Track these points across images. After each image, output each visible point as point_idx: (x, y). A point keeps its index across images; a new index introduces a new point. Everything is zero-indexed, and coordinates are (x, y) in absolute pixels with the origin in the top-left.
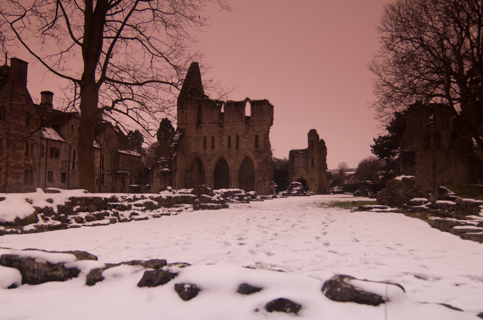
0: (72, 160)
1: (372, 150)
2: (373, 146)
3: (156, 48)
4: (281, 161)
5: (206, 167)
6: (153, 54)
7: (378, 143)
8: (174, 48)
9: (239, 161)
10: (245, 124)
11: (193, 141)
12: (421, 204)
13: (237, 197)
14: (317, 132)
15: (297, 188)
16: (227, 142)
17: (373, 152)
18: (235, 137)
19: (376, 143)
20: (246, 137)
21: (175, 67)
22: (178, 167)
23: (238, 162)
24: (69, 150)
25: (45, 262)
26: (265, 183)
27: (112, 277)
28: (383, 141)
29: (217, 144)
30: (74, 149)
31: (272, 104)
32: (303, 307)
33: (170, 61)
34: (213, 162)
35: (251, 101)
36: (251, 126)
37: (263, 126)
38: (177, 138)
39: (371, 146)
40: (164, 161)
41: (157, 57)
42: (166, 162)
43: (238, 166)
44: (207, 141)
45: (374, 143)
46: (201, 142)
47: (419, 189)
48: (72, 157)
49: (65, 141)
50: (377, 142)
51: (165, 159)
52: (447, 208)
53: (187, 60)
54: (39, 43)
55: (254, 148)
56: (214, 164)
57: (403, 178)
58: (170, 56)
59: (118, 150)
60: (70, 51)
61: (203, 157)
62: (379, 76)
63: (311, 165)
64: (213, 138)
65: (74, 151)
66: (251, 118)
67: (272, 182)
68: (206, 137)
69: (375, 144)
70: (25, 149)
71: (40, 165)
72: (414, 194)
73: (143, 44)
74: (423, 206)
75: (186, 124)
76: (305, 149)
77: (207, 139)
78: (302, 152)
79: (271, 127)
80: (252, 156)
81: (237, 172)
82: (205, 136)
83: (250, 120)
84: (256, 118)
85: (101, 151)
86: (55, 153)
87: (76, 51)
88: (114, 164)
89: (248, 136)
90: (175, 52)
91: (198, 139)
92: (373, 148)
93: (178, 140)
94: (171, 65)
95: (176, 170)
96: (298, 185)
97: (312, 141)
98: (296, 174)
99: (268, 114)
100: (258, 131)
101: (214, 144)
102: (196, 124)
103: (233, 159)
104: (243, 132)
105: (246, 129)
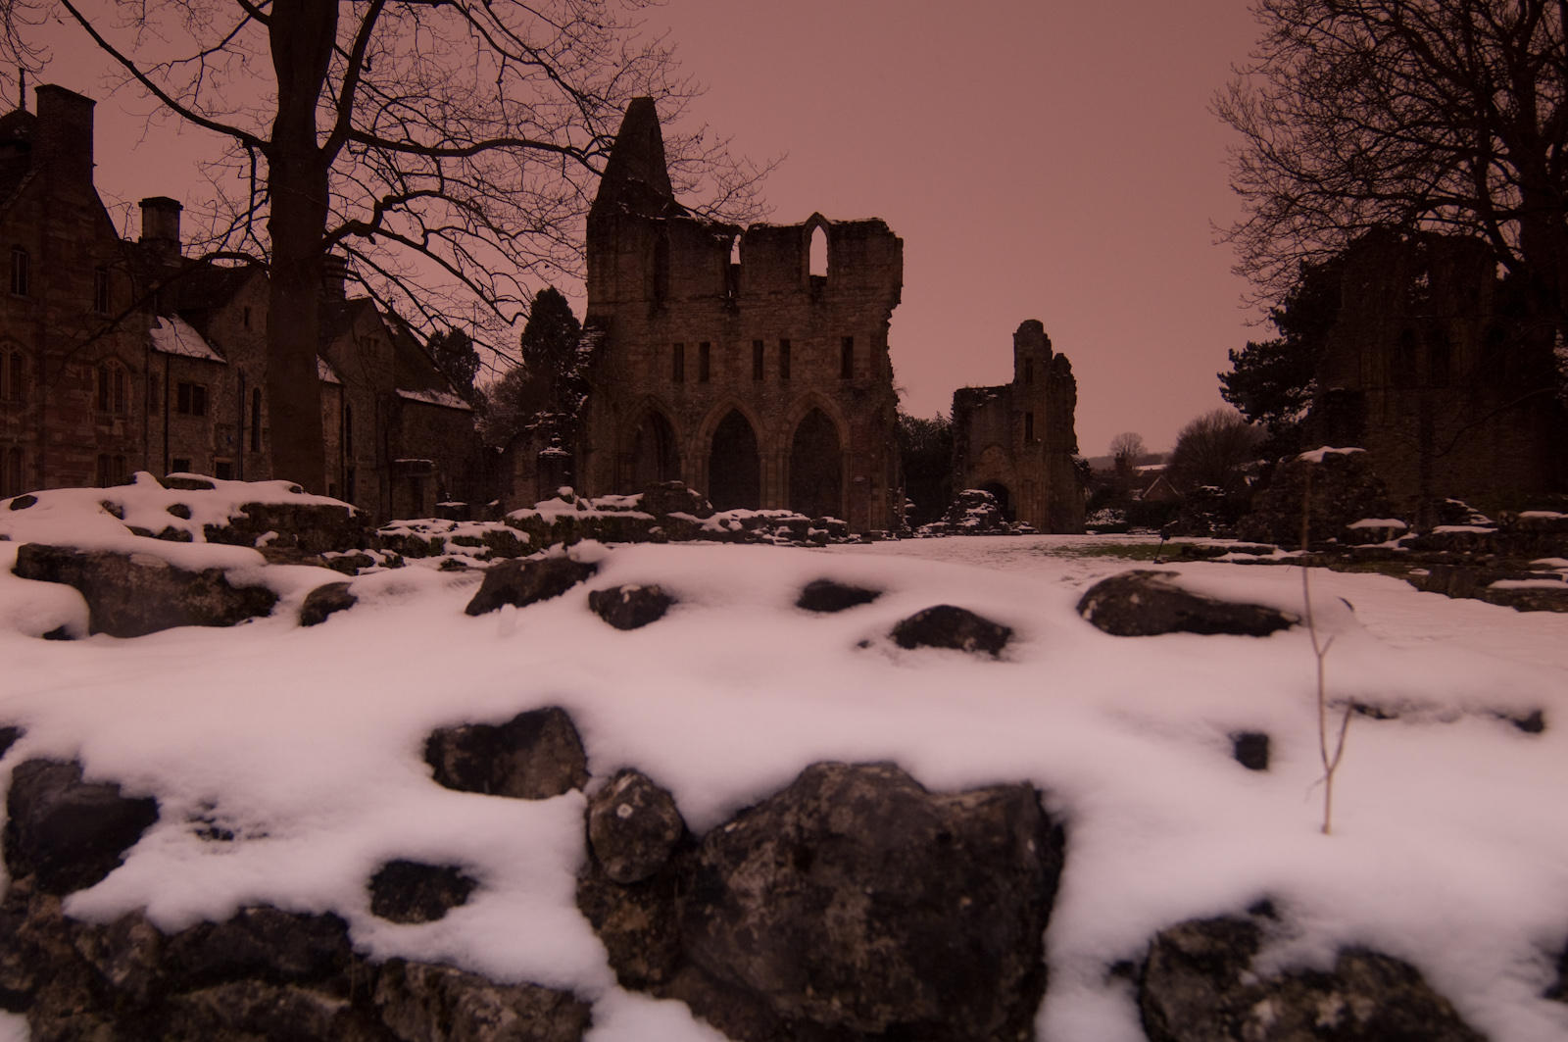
0: (250, 424)
1: (1223, 390)
2: (1226, 375)
3: (514, 32)
4: (927, 428)
5: (683, 444)
6: (505, 54)
7: (1245, 368)
8: (574, 29)
9: (789, 422)
10: (810, 300)
11: (641, 357)
12: (1383, 539)
13: (786, 529)
14: (1045, 331)
15: (979, 510)
16: (751, 358)
17: (1227, 395)
18: (777, 344)
19: (1235, 368)
20: (812, 345)
21: (580, 97)
22: (593, 442)
23: (786, 427)
24: (239, 391)
25: (161, 565)
26: (875, 492)
27: (380, 594)
28: (1262, 358)
29: (717, 367)
30: (255, 386)
31: (898, 236)
32: (1018, 635)
33: (561, 78)
34: (705, 427)
35: (829, 224)
36: (829, 307)
37: (867, 306)
38: (589, 349)
39: (1221, 376)
40: (547, 424)
41: (517, 64)
42: (554, 428)
43: (787, 439)
44: (686, 357)
45: (1229, 368)
46: (666, 361)
47: (1380, 491)
48: (250, 414)
49: (223, 360)
50: (1241, 362)
51: (549, 418)
52: (1469, 546)
53: (618, 70)
54: (127, 23)
55: (839, 381)
56: (707, 434)
57: (1326, 454)
58: (561, 60)
59: (398, 391)
60: (233, 49)
61: (675, 409)
62: (1252, 139)
63: (1023, 438)
64: (705, 347)
65: (256, 394)
66: (829, 281)
67: (899, 492)
68: (682, 345)
69: (1233, 371)
70: (96, 385)
71: (145, 439)
72: (1362, 507)
73: (472, 20)
74: (1392, 545)
75: (616, 303)
76: (1004, 385)
77: (686, 350)
78: (994, 396)
79: (892, 311)
80: (834, 408)
81: (784, 457)
82: (678, 341)
83: (824, 288)
84: (844, 281)
85: (342, 393)
86: (193, 401)
87: (250, 48)
88: (386, 434)
89: (816, 340)
90: (578, 46)
91: (657, 352)
92: (1227, 384)
93: (595, 357)
94: (565, 90)
95: (586, 452)
96: (981, 499)
97: (1029, 360)
98: (977, 467)
99: (885, 267)
100: (853, 323)
101: (708, 367)
102: (649, 303)
103: (771, 416)
104: (803, 327)
105: (814, 318)
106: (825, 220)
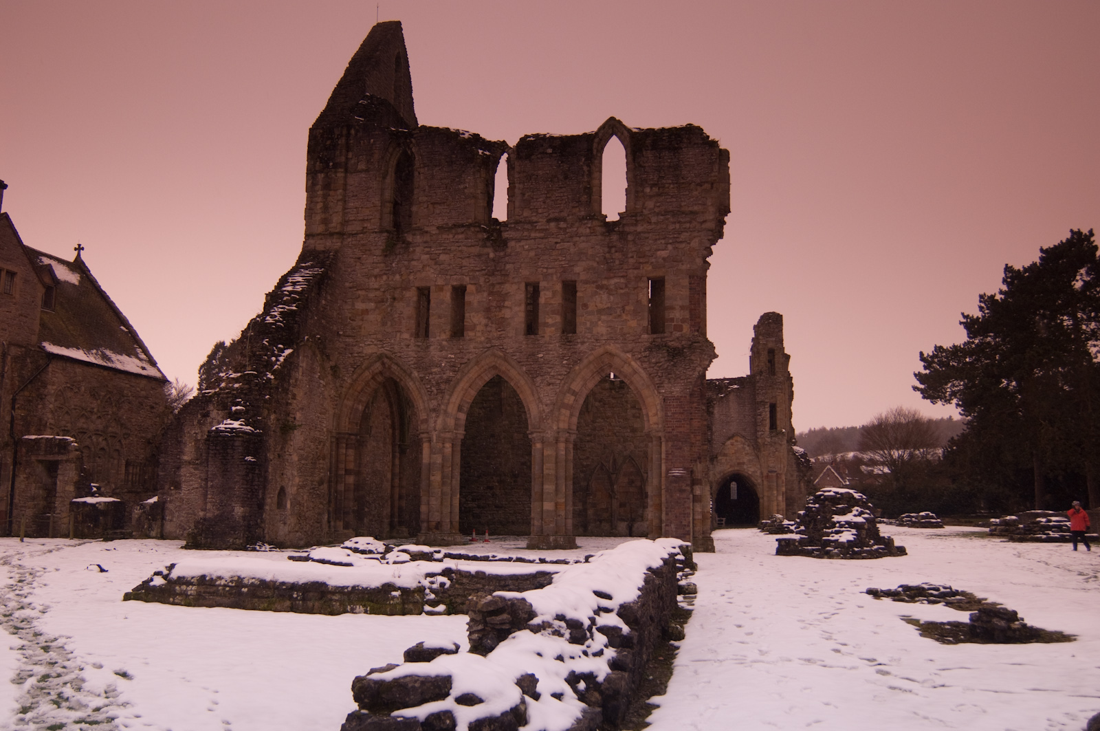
2: (919, 374)
5: (426, 421)
7: (936, 368)
9: (574, 393)
10: (600, 230)
11: (372, 305)
14: (783, 327)
16: (523, 307)
18: (559, 287)
19: (925, 368)
20: (606, 288)
22: (298, 415)
23: (570, 399)
26: (698, 491)
28: (948, 360)
29: (474, 318)
31: (722, 146)
34: (456, 399)
35: (629, 130)
36: (630, 238)
37: (684, 236)
38: (299, 288)
39: (914, 375)
42: (237, 394)
43: (571, 415)
44: (432, 304)
45: (920, 367)
46: (406, 309)
50: (931, 363)
55: (645, 336)
56: (460, 409)
59: (44, 343)
61: (415, 374)
63: (767, 428)
64: (459, 292)
68: (428, 289)
75: (341, 234)
76: (745, 376)
77: (433, 296)
78: (736, 386)
79: (714, 248)
81: (567, 441)
82: (423, 284)
84: (650, 204)
89: (616, 280)
91: (394, 299)
93: (303, 299)
95: (286, 428)
97: (771, 352)
98: (719, 458)
99: (707, 186)
100: (664, 259)
101: (463, 317)
102: (385, 234)
103: (549, 384)
104: (595, 265)
105: (609, 252)
106: (624, 126)
